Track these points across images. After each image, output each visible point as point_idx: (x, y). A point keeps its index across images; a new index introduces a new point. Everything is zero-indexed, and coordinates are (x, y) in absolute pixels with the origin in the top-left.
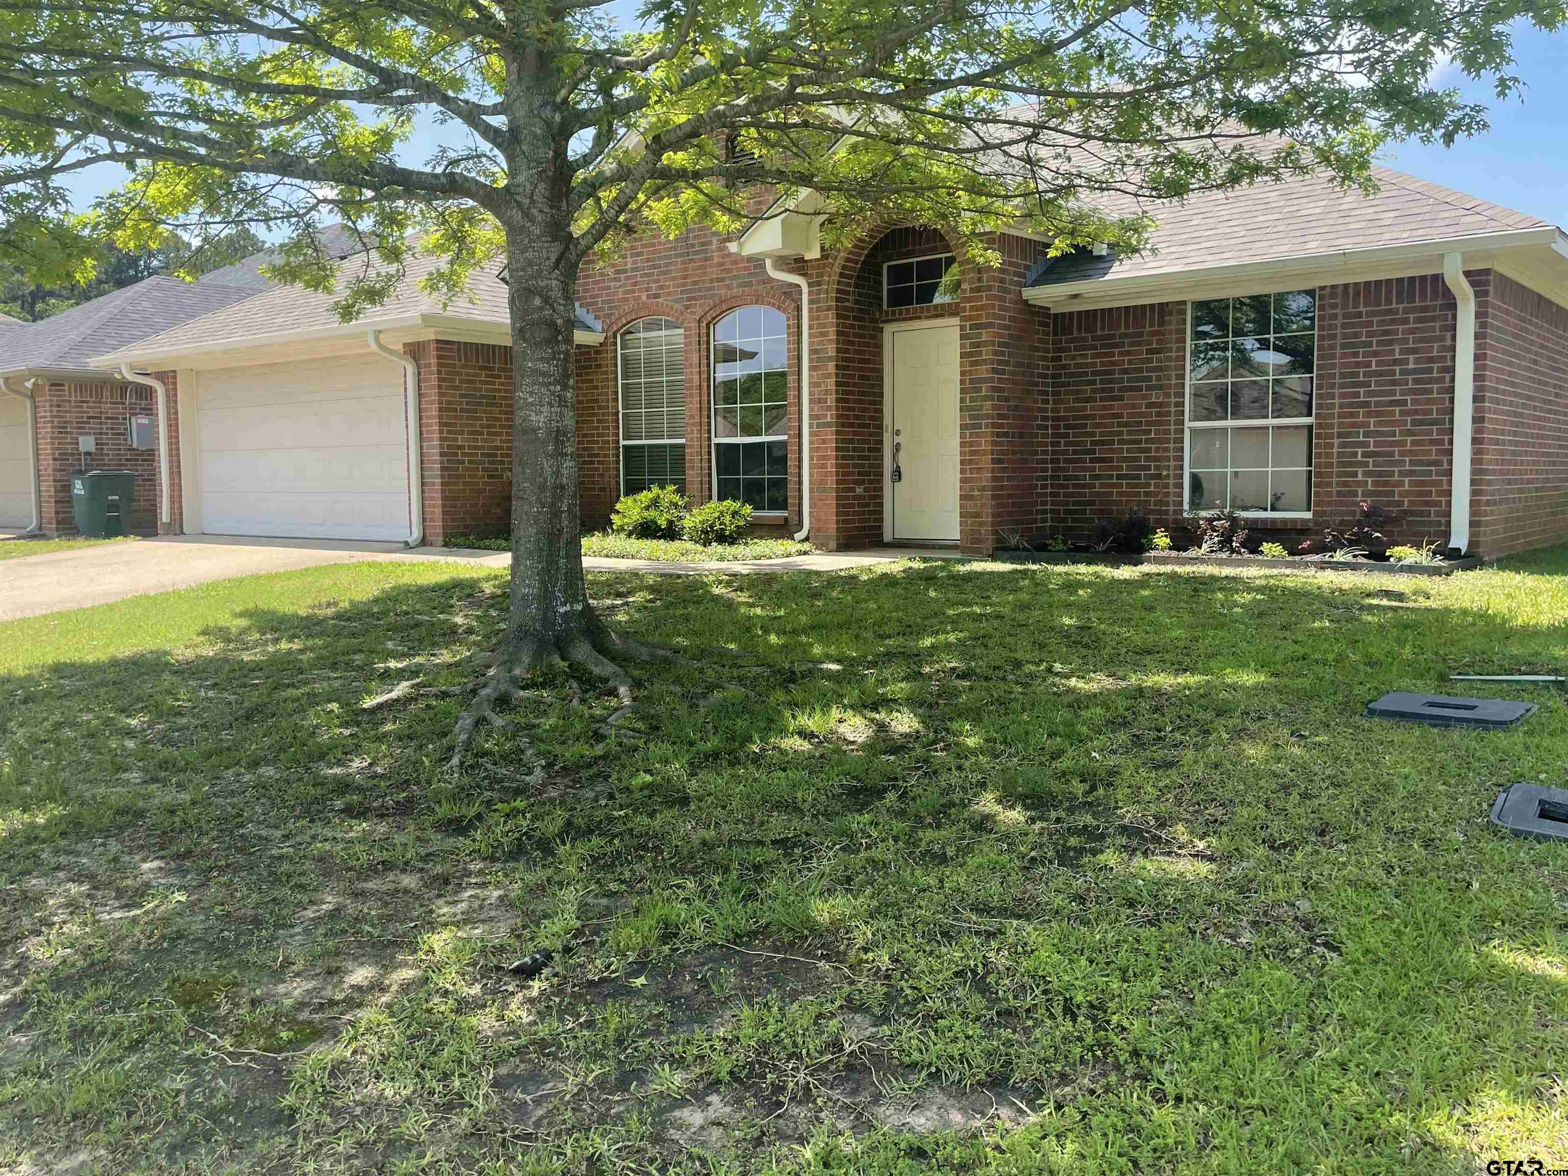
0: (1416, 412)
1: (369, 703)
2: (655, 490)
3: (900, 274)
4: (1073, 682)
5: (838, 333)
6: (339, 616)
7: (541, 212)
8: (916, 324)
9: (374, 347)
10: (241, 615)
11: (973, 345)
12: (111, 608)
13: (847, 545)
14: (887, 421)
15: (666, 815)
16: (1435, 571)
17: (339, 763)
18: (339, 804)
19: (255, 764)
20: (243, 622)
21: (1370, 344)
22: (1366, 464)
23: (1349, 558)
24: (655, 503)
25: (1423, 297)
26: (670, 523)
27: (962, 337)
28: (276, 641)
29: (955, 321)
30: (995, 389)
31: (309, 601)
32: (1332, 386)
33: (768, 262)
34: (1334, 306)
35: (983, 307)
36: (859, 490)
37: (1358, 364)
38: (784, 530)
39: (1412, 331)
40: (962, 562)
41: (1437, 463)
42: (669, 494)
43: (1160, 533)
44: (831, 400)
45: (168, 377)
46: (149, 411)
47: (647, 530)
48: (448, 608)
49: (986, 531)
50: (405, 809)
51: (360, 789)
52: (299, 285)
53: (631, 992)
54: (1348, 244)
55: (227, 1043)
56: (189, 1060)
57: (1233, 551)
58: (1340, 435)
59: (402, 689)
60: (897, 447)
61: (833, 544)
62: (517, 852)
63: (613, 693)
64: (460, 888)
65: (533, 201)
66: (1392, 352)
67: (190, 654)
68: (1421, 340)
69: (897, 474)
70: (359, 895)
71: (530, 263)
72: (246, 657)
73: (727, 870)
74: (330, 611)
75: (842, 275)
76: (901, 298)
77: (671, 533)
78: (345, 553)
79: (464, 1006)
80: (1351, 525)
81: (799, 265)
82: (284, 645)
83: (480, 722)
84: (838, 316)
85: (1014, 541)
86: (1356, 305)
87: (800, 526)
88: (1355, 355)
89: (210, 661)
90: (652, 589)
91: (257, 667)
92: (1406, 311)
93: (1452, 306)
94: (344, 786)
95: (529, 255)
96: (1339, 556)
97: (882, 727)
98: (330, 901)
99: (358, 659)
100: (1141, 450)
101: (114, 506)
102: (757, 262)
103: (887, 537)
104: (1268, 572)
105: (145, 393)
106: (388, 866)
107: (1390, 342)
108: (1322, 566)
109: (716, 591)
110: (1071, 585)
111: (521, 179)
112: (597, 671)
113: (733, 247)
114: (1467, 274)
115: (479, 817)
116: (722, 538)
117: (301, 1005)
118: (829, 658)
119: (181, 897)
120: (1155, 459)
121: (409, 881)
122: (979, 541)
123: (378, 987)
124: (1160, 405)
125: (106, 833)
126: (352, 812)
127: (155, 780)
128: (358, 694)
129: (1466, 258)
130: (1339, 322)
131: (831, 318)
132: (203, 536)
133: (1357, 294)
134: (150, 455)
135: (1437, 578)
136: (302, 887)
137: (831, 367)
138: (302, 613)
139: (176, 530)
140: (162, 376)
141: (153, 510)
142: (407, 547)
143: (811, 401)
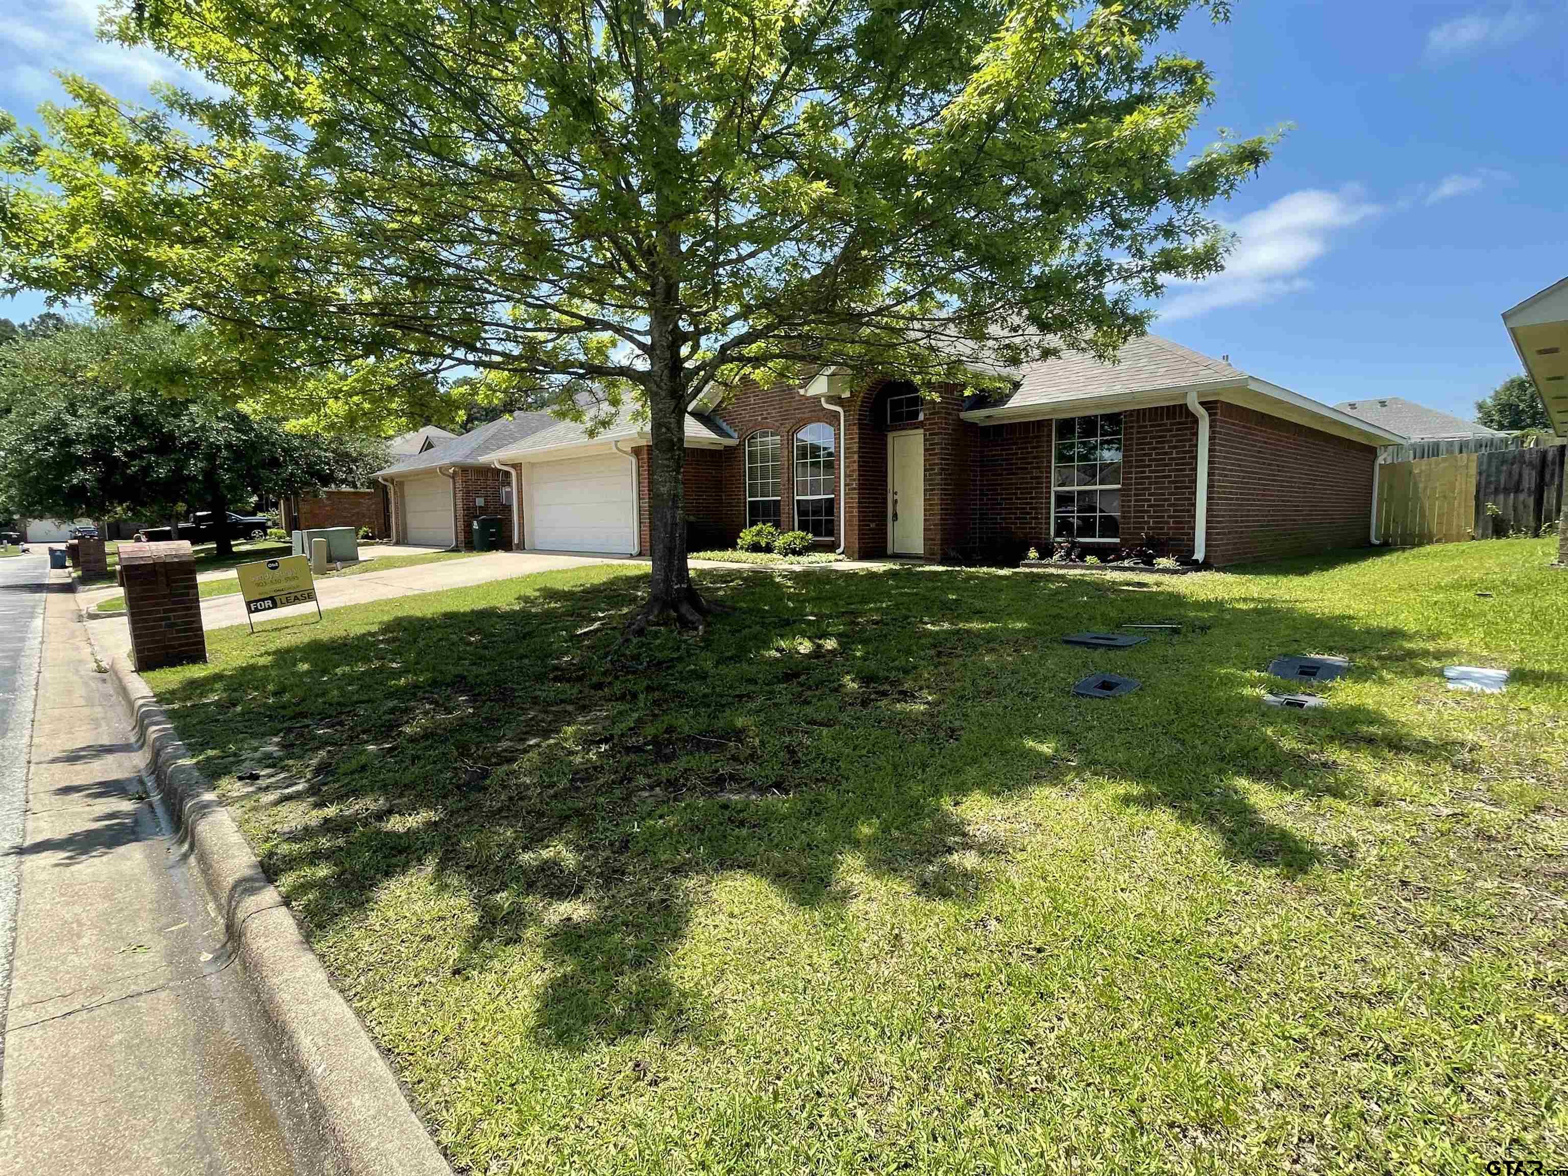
0: (1177, 482)
1: (579, 632)
2: (760, 525)
3: (896, 405)
4: (929, 626)
5: (860, 438)
6: (583, 592)
7: (666, 384)
8: (904, 433)
9: (615, 450)
10: (538, 590)
11: (931, 445)
12: (479, 586)
13: (864, 555)
14: (890, 487)
15: (696, 684)
16: (1175, 572)
17: (557, 659)
18: (551, 676)
19: (522, 657)
20: (537, 594)
21: (1151, 443)
22: (1149, 512)
23: (1132, 564)
24: (759, 533)
25: (1180, 416)
26: (768, 544)
27: (925, 440)
28: (549, 603)
29: (922, 431)
30: (943, 469)
31: (572, 583)
32: (1131, 467)
33: (823, 399)
34: (1132, 422)
35: (936, 424)
36: (873, 525)
37: (1144, 455)
38: (831, 548)
39: (1174, 436)
40: (922, 566)
41: (1189, 511)
42: (769, 528)
43: (1032, 549)
44: (855, 475)
45: (517, 466)
46: (509, 484)
47: (755, 548)
48: (636, 588)
49: (937, 548)
50: (580, 679)
51: (562, 670)
52: (568, 420)
53: (645, 751)
54: (1136, 387)
55: (471, 762)
56: (455, 768)
57: (1071, 560)
58: (1135, 495)
59: (596, 625)
60: (895, 502)
61: (856, 556)
62: (622, 698)
63: (696, 629)
64: (590, 711)
65: (662, 380)
66: (1163, 448)
67: (508, 609)
68: (1181, 441)
69: (895, 516)
70: (546, 712)
71: (661, 410)
72: (533, 610)
73: (709, 706)
74: (579, 589)
75: (862, 406)
76: (897, 417)
77: (768, 549)
78: (600, 560)
79: (571, 753)
80: (1137, 545)
81: (838, 400)
82: (553, 605)
83: (627, 640)
84: (860, 429)
85: (953, 554)
86: (1144, 421)
87: (839, 546)
88: (1143, 449)
89: (515, 612)
90: (745, 579)
91: (536, 615)
92: (1172, 424)
93: (1196, 421)
94: (556, 668)
95: (660, 406)
96: (1126, 563)
97: (819, 646)
98: (532, 714)
99: (585, 612)
100: (1027, 504)
101: (492, 535)
102: (817, 398)
103: (889, 552)
104: (1083, 572)
105: (507, 474)
106: (562, 701)
107: (1164, 442)
108: (1115, 569)
109: (778, 580)
110: (971, 577)
111: (655, 368)
112: (691, 618)
113: (802, 392)
114: (1202, 403)
115: (610, 683)
116: (794, 552)
117: (505, 750)
118: (812, 614)
119: (471, 710)
120: (1035, 508)
121: (570, 708)
122: (933, 554)
123: (538, 745)
124: (1037, 478)
125: (448, 685)
126: (556, 679)
127: (474, 664)
128: (576, 627)
129: (1200, 394)
130: (1135, 431)
131: (856, 430)
132: (535, 551)
133: (1144, 414)
134: (509, 508)
135: (1175, 576)
136: (522, 709)
137: (856, 457)
138: (566, 589)
139: (521, 548)
140: (514, 466)
141: (511, 538)
142: (631, 557)
143: (845, 476)
